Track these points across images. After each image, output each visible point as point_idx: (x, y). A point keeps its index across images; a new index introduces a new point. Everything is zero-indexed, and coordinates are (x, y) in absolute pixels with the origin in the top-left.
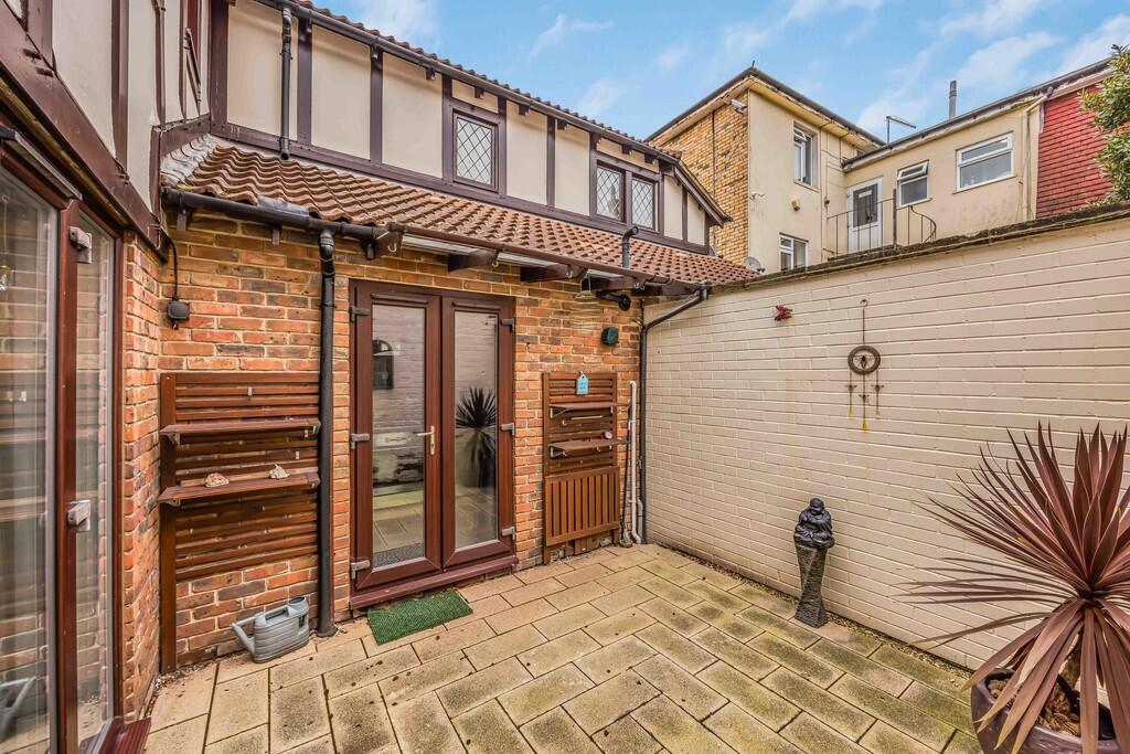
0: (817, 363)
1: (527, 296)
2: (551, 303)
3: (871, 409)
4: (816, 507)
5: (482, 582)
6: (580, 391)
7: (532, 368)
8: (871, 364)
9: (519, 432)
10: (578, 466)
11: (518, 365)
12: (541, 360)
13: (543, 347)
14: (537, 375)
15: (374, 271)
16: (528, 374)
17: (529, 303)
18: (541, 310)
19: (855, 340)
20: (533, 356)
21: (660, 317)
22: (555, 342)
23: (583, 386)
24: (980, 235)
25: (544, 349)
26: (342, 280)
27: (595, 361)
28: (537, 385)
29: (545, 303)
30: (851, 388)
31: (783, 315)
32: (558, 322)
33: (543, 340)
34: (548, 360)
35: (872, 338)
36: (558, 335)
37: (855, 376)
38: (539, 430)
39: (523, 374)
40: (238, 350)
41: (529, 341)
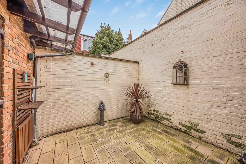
0: (99, 75)
3: (108, 84)
4: (102, 103)
8: (108, 76)
12: (13, 62)
19: (105, 72)
20: (10, 59)
21: (47, 55)
22: (17, 53)
24: (121, 59)
25: (14, 56)
30: (105, 80)
31: (92, 64)
33: (13, 51)
35: (108, 71)
37: (106, 78)
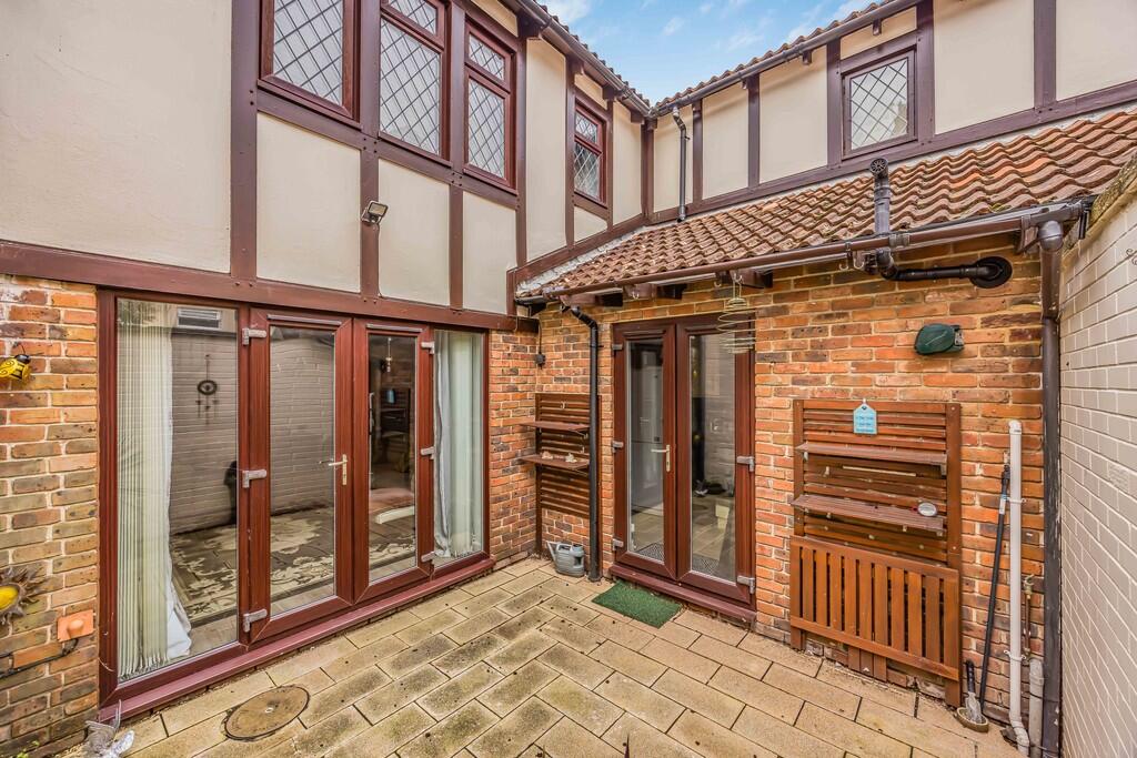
1: (772, 304)
2: (810, 306)
5: (713, 618)
6: (858, 428)
7: (779, 393)
9: (760, 470)
10: (864, 541)
11: (759, 389)
12: (794, 383)
13: (796, 366)
14: (787, 401)
15: (624, 315)
16: (772, 401)
17: (771, 313)
18: (793, 319)
20: (779, 378)
22: (816, 356)
23: (865, 420)
25: (797, 368)
26: (606, 327)
27: (906, 383)
28: (787, 416)
29: (797, 308)
32: (822, 331)
33: (796, 357)
34: (804, 382)
36: (822, 347)
38: (790, 472)
39: (765, 400)
40: (561, 379)
41: (776, 358)
